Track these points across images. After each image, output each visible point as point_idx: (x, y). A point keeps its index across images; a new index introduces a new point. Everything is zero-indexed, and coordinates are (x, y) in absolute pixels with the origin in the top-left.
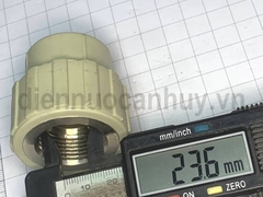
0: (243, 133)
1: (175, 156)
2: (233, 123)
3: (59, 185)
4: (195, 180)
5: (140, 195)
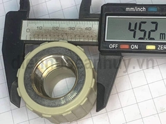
5: (106, 40)
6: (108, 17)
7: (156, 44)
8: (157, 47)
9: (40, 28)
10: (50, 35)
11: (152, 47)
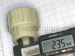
0: (71, 35)
1: (53, 42)
2: (69, 32)
3: (22, 50)
4: (58, 48)
5: (44, 52)
6: (42, 42)
7: (66, 49)
8: (66, 50)
9: (30, 50)
10: (35, 52)
11: (65, 51)
